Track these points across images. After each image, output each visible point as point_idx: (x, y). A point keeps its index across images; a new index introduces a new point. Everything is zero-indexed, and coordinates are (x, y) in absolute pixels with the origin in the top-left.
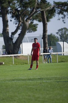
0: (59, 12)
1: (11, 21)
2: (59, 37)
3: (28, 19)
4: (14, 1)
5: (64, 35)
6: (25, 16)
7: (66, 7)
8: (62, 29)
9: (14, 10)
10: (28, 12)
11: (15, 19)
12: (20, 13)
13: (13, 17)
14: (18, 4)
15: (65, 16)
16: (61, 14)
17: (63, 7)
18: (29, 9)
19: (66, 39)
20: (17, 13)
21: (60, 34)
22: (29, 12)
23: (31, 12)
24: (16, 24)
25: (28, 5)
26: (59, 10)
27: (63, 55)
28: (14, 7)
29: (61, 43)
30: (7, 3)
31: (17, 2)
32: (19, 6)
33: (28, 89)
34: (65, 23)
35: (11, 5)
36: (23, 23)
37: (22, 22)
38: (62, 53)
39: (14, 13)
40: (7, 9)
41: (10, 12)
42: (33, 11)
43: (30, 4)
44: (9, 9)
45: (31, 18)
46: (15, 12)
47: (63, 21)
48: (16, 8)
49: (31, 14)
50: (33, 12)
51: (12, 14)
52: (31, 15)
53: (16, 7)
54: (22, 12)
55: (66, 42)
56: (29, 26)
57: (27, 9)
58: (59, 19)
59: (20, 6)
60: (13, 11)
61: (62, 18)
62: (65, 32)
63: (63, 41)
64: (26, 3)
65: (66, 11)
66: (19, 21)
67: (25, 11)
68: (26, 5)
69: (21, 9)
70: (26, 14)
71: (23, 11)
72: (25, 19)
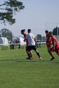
0: (1, 18)
2: (2, 34)
5: (5, 33)
7: (5, 16)
8: (4, 29)
15: (5, 21)
16: (2, 20)
17: (3, 16)
19: (6, 36)
21: (2, 32)
26: (1, 17)
27: (4, 46)
29: (3, 38)
34: (6, 25)
38: (3, 44)
47: (4, 24)
55: (6, 37)
58: (2, 23)
61: (3, 22)
62: (5, 31)
63: (4, 37)
65: (5, 18)
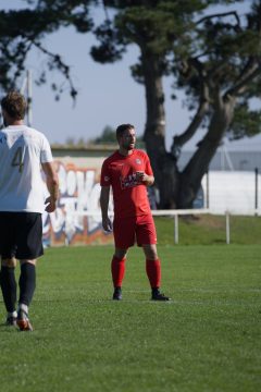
1: (174, 97)
3: (231, 92)
4: (187, 34)
6: (222, 82)
9: (186, 64)
10: (233, 70)
11: (188, 93)
12: (205, 74)
13: (180, 84)
14: (201, 42)
18: (238, 61)
20: (195, 71)
22: (237, 70)
23: (243, 71)
24: (191, 108)
25: (235, 47)
28: (186, 53)
30: (164, 39)
31: (198, 38)
32: (202, 47)
33: (216, 329)
35: (176, 43)
36: (215, 105)
37: (210, 104)
39: (185, 70)
40: (164, 58)
41: (174, 70)
42: (248, 66)
43: (240, 45)
44: (170, 57)
45: (242, 90)
46: (189, 70)
48: (194, 56)
49: (241, 75)
50: (251, 71)
51: (178, 74)
52: (243, 78)
53: (194, 52)
54: (213, 70)
56: (235, 116)
57: (231, 61)
59: (206, 48)
60: (182, 64)
64: (228, 42)
66: (202, 101)
67: (221, 68)
68: (227, 48)
69: (211, 58)
70: (224, 76)
71: (214, 65)
72: (222, 93)
